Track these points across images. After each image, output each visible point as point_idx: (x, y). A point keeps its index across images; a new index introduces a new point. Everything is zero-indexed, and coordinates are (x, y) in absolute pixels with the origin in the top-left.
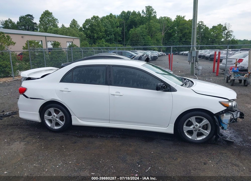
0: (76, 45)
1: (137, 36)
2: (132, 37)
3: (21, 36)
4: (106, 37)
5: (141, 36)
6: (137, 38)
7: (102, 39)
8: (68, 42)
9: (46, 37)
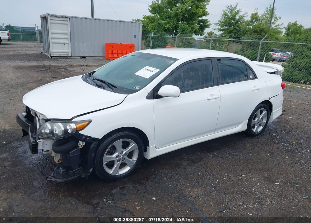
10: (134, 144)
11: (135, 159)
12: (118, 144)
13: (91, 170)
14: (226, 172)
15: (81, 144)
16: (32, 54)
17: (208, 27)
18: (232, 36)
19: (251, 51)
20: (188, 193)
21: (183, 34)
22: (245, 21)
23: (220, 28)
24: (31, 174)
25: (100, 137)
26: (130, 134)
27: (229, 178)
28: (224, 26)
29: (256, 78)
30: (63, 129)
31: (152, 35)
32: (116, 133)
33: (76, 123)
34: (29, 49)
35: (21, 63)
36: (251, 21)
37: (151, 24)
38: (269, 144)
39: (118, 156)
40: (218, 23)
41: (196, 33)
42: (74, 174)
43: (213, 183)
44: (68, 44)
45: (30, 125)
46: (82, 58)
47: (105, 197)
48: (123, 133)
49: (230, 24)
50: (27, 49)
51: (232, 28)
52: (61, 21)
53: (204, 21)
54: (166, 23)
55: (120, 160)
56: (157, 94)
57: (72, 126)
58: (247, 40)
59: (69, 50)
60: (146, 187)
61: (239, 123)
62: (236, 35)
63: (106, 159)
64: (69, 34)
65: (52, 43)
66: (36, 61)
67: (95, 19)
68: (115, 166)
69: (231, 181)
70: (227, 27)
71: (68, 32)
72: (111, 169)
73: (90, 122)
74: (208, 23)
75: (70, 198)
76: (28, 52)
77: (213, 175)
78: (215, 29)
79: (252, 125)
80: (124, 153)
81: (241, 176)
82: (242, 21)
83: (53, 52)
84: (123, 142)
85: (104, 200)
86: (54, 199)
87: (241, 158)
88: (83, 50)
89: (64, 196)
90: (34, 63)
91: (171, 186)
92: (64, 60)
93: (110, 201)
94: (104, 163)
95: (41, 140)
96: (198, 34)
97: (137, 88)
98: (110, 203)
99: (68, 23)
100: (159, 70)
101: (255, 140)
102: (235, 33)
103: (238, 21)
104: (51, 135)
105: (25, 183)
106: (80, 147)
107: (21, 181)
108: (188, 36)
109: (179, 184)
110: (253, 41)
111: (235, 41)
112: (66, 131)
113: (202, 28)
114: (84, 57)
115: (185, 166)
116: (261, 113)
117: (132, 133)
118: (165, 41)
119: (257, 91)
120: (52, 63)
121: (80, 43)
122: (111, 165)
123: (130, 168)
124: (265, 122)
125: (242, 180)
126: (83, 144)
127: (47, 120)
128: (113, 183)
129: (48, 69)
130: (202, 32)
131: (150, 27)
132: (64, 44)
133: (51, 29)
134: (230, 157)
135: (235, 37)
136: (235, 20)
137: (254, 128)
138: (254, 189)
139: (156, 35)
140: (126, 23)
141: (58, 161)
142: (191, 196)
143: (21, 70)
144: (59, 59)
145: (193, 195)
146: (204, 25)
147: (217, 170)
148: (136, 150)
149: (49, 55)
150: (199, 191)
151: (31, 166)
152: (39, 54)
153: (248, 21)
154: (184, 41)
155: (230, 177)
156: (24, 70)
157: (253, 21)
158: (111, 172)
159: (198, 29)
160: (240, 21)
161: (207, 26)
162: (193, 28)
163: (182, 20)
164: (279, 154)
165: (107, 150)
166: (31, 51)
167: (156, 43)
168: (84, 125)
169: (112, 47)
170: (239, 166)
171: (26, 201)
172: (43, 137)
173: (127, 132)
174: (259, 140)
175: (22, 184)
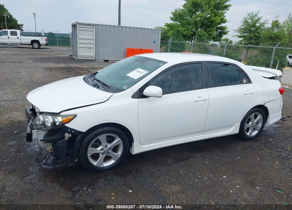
10: (119, 139)
11: (120, 153)
12: (103, 138)
13: (76, 160)
14: (208, 173)
15: (67, 136)
16: (63, 57)
17: (227, 34)
18: (252, 42)
19: (265, 57)
20: (164, 189)
21: (200, 40)
22: (265, 28)
23: (239, 35)
24: (29, 160)
25: (84, 130)
26: (115, 130)
27: (209, 178)
28: (244, 32)
29: (250, 82)
30: (52, 121)
31: (170, 40)
32: (101, 128)
33: (63, 117)
34: (61, 53)
35: (52, 65)
36: (272, 28)
37: (171, 31)
38: (262, 148)
39: (102, 149)
40: (238, 30)
41: (214, 39)
42: (63, 163)
43: (192, 182)
44: (93, 48)
45: (33, 117)
46: (105, 61)
47: (86, 186)
48: (107, 128)
49: (250, 31)
50: (59, 52)
51: (252, 35)
52: (88, 28)
53: (222, 28)
54: (185, 30)
55: (104, 153)
56: (142, 94)
57: (59, 119)
58: (262, 47)
59: (94, 53)
60: (126, 180)
61: (230, 126)
62: (256, 41)
63: (91, 151)
64: (95, 40)
65: (79, 47)
66: (65, 63)
67: (122, 27)
68: (100, 158)
69: (210, 182)
70: (247, 34)
71: (93, 38)
72: (96, 160)
73: (75, 116)
74: (227, 30)
75: (55, 184)
76: (60, 55)
77: (194, 174)
78: (235, 36)
79: (245, 129)
80: (108, 147)
81: (222, 177)
82: (262, 28)
83: (79, 56)
84: (107, 137)
85: (85, 188)
86: (41, 183)
87: (228, 160)
88: (106, 54)
89: (51, 182)
90: (62, 65)
91: (150, 181)
92: (89, 62)
93: (90, 189)
94: (89, 155)
95: (36, 130)
96: (216, 41)
97: (125, 87)
98: (89, 192)
99: (94, 30)
100: (147, 72)
101: (247, 144)
102: (255, 40)
103: (259, 28)
104: (43, 126)
105: (22, 168)
106: (66, 139)
107: (19, 165)
108: (204, 42)
109: (158, 180)
110: (267, 48)
111: (255, 47)
112: (54, 123)
113: (220, 35)
114: (107, 61)
115: (169, 164)
116: (256, 117)
117: (116, 129)
118: (183, 47)
119: (250, 95)
120: (77, 65)
121: (104, 48)
122: (96, 157)
123: (115, 162)
124: (260, 127)
125: (222, 181)
126: (69, 135)
127: (41, 113)
128: (98, 174)
129: (73, 70)
130: (220, 38)
131: (171, 33)
132: (90, 48)
133: (79, 36)
134: (217, 158)
135: (254, 44)
136: (255, 27)
137: (248, 132)
138: (231, 191)
139: (175, 41)
140: (146, 29)
141: (51, 150)
142: (166, 192)
143: (49, 71)
144: (85, 62)
145: (169, 191)
146: (223, 31)
147: (199, 170)
148: (121, 145)
149: (76, 59)
150: (175, 188)
151: (32, 153)
152: (68, 57)
153: (268, 28)
154: (201, 47)
155: (211, 177)
156: (52, 71)
157: (274, 28)
158: (95, 163)
159: (216, 35)
160: (260, 28)
161: (225, 33)
162: (210, 35)
163: (201, 27)
164: (270, 159)
165: (92, 143)
166: (62, 54)
167: (174, 48)
168: (70, 119)
169: (133, 52)
170: (224, 167)
171: (18, 183)
172: (37, 128)
173: (112, 128)
174: (253, 144)
175: (19, 168)
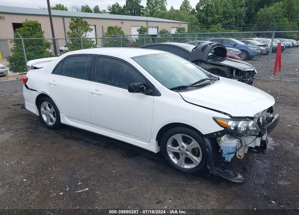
0: (168, 32)
1: (268, 19)
2: (260, 19)
3: (121, 21)
4: (224, 20)
5: (274, 19)
6: (268, 21)
7: (218, 23)
8: (173, 28)
9: (148, 22)
